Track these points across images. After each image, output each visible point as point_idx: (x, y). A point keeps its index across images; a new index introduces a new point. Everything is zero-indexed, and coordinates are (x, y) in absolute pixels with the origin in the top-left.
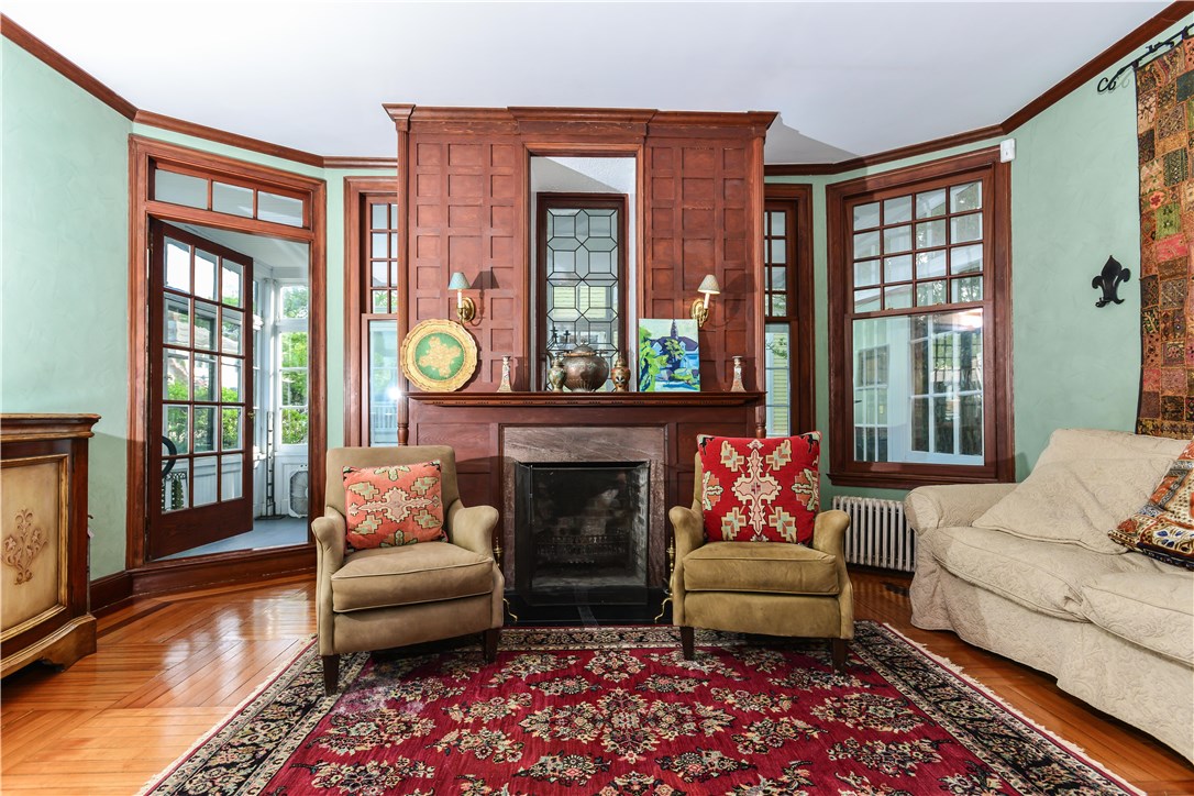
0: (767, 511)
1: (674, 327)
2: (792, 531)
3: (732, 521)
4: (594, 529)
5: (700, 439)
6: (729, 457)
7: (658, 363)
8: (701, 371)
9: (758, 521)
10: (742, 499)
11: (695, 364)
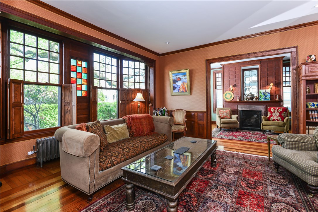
0: (277, 117)
1: (266, 90)
2: (281, 120)
3: (272, 118)
4: (253, 120)
5: (268, 107)
6: (272, 110)
7: (263, 96)
8: (270, 97)
9: (275, 118)
10: (274, 115)
11: (269, 96)
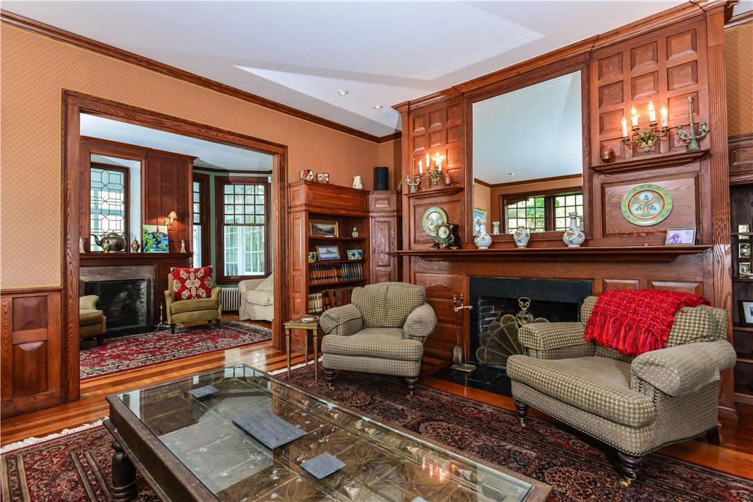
0: (197, 290)
1: (158, 228)
2: (205, 294)
3: (185, 293)
5: (172, 269)
6: (183, 274)
7: (151, 242)
8: (169, 245)
9: (194, 293)
10: (189, 287)
11: (166, 242)
